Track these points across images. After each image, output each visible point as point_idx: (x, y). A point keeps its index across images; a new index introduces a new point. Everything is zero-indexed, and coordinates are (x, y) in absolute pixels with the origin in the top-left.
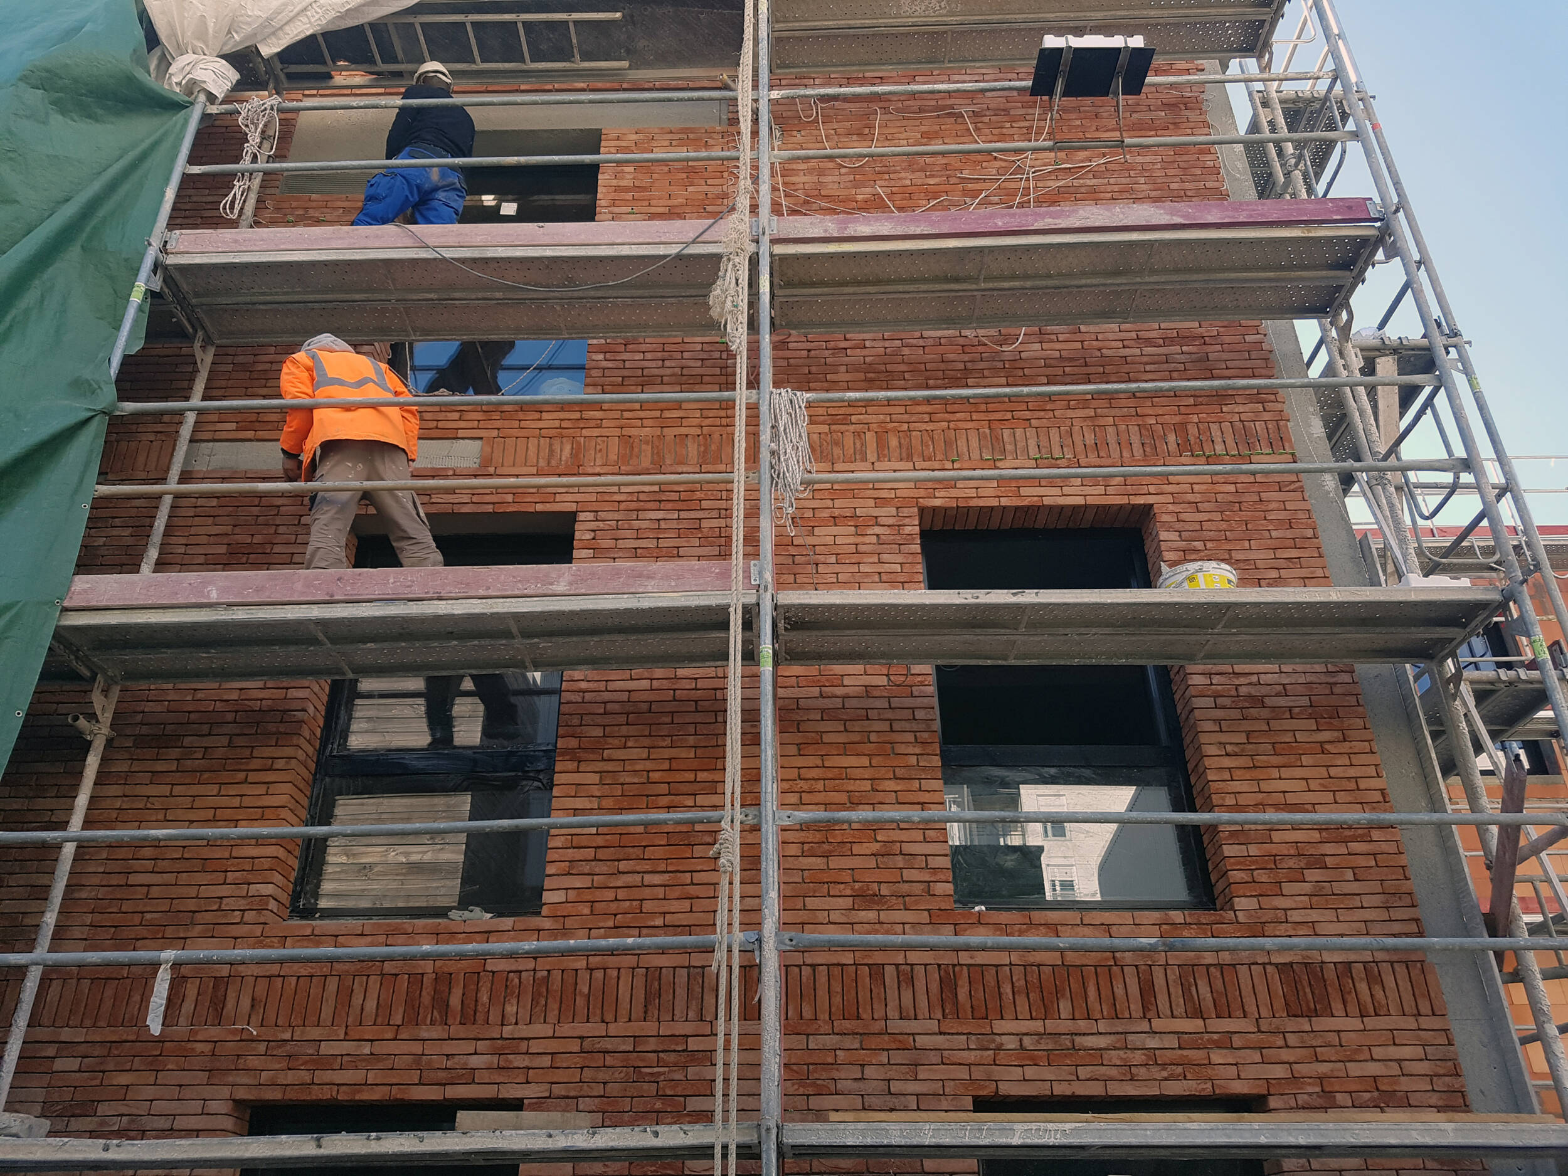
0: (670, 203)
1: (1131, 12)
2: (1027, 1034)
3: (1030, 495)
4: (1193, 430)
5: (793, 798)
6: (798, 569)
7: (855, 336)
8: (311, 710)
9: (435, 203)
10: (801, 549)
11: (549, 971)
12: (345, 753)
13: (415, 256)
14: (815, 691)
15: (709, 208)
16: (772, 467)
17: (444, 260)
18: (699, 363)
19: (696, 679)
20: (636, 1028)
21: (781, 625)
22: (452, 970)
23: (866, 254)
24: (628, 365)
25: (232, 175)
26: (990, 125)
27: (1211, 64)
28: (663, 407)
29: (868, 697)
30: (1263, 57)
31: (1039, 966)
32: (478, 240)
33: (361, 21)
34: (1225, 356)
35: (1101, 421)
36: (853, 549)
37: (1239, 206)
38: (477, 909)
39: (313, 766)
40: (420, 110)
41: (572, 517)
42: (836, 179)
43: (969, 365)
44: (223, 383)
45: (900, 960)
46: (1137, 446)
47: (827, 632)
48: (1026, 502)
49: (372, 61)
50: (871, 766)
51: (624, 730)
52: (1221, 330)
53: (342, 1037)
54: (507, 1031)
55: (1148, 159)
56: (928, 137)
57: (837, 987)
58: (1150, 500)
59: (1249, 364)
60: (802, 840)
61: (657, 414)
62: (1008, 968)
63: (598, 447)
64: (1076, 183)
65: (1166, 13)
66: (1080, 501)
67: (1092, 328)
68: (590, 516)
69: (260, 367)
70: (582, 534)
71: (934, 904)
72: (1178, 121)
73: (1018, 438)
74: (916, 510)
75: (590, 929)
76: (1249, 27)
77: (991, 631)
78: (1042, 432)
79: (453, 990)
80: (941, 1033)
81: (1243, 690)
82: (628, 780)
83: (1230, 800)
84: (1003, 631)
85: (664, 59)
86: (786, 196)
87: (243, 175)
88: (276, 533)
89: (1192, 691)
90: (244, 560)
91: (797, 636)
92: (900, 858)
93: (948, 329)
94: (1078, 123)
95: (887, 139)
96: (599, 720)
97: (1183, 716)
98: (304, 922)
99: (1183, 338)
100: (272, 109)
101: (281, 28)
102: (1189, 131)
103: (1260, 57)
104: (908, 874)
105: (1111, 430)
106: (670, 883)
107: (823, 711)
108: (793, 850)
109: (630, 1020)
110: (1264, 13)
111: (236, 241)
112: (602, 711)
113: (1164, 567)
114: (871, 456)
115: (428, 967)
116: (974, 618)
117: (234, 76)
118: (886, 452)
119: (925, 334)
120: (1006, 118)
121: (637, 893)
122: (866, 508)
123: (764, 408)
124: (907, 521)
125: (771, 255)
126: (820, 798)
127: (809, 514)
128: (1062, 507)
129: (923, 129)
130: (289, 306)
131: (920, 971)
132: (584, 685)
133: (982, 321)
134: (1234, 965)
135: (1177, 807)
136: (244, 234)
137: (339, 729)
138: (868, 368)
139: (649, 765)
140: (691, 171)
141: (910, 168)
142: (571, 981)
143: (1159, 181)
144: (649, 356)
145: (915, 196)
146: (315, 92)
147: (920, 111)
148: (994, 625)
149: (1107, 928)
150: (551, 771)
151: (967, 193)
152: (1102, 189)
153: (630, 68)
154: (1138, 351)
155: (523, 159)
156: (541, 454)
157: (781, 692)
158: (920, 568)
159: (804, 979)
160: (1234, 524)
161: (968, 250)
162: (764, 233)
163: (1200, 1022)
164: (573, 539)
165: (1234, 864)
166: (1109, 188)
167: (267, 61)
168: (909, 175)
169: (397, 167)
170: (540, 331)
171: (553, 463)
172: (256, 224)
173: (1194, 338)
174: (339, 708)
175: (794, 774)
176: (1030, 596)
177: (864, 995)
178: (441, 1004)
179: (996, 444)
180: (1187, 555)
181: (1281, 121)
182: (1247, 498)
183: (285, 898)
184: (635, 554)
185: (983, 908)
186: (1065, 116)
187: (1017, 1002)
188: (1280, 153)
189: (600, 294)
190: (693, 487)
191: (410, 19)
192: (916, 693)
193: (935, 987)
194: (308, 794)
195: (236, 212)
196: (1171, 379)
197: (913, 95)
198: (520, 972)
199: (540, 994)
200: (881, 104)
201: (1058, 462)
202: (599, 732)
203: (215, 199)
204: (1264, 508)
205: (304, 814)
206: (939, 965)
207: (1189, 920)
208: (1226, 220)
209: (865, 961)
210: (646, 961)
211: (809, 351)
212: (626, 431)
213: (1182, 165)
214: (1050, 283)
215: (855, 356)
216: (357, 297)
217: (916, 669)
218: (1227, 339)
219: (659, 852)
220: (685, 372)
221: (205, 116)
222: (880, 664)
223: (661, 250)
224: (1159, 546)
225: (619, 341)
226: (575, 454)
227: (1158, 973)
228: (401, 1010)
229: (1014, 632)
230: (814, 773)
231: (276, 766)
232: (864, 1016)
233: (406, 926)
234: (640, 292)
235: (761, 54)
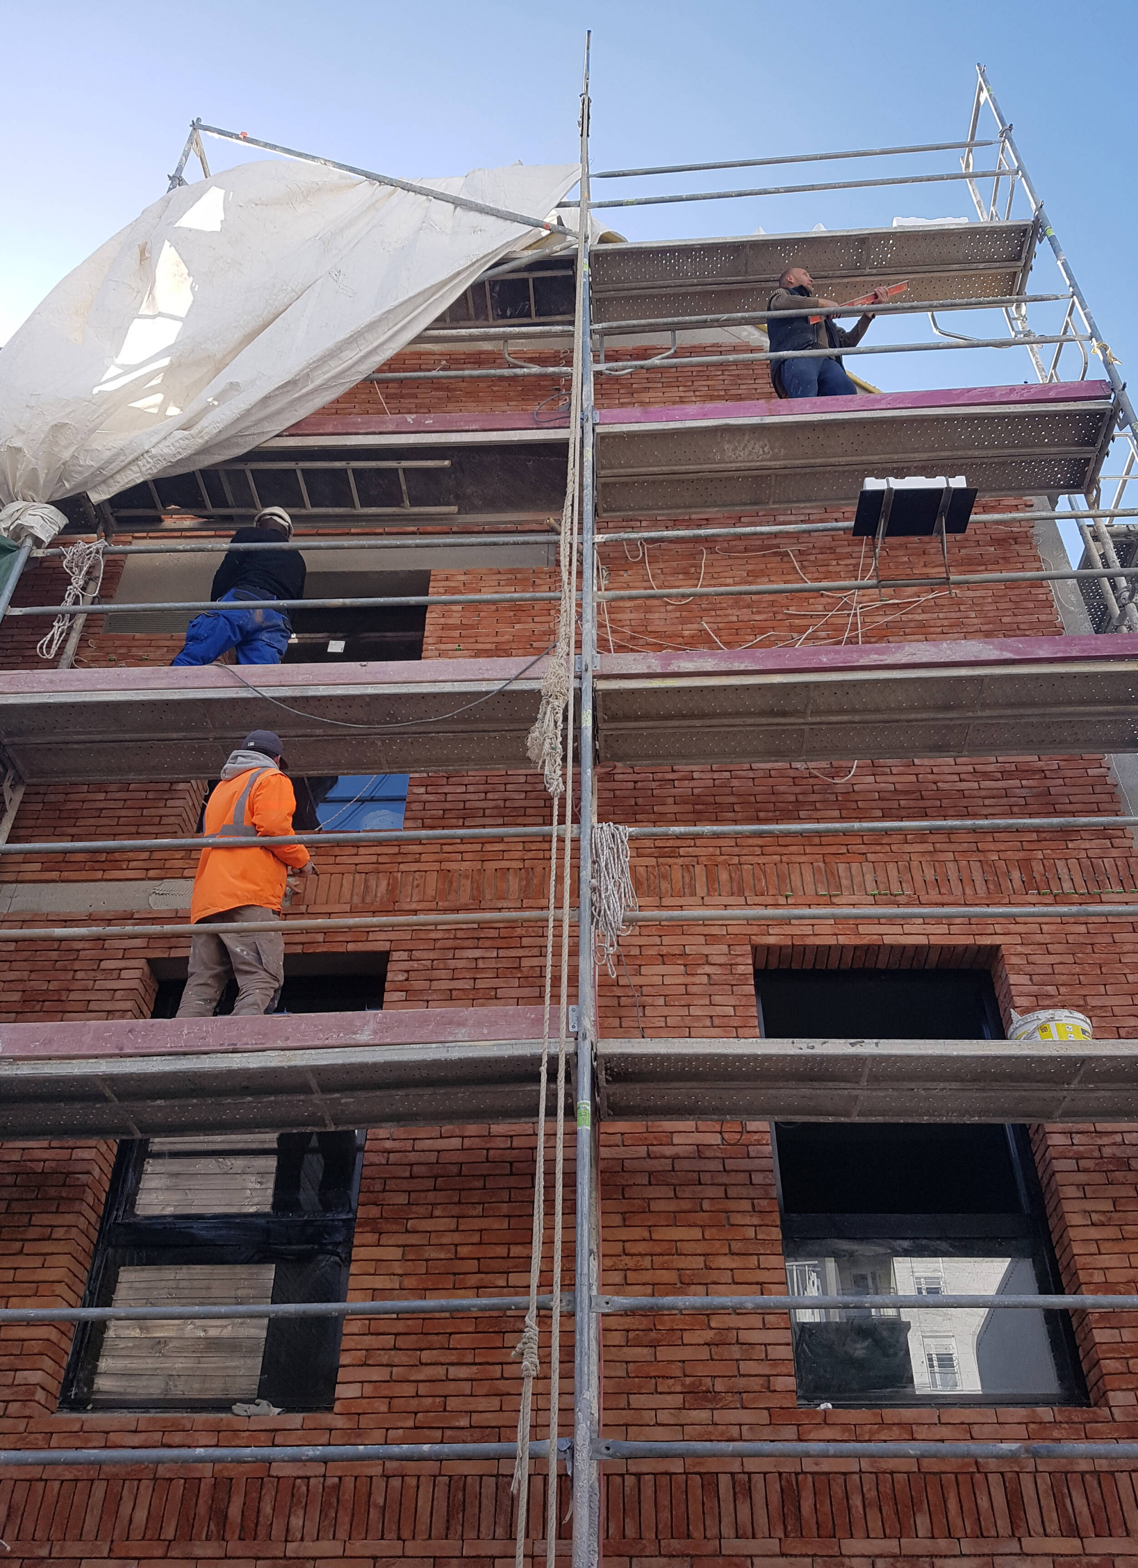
0: (496, 639)
1: (955, 453)
2: (880, 1556)
3: (869, 934)
4: (1038, 867)
5: (617, 1277)
6: (623, 1011)
7: (683, 768)
8: (96, 1172)
9: (259, 644)
10: (627, 989)
11: (340, 1478)
12: (132, 1220)
13: (235, 696)
14: (642, 1151)
15: (535, 644)
16: (593, 905)
17: (264, 699)
18: (523, 796)
19: (511, 1136)
20: (438, 1547)
21: (602, 1076)
22: (232, 1474)
23: (690, 689)
24: (449, 797)
25: (53, 617)
26: (815, 563)
27: (1039, 500)
28: (485, 841)
29: (700, 1157)
30: (1091, 493)
31: (892, 1473)
32: (299, 680)
33: (192, 469)
34: (1067, 790)
35: (942, 857)
36: (682, 990)
37: (1071, 641)
38: (264, 1403)
39: (94, 1235)
40: (248, 553)
41: (384, 957)
42: (662, 616)
43: (801, 798)
44: (32, 823)
45: (736, 1468)
46: (979, 882)
47: (651, 1085)
48: (865, 941)
49: (201, 505)
50: (704, 1239)
51: (431, 1197)
52: (1061, 763)
53: (105, 1554)
54: (292, 1549)
55: (978, 594)
56: (754, 576)
57: (664, 1500)
58: (997, 940)
59: (1093, 798)
60: (626, 1327)
61: (478, 847)
62: (857, 1477)
63: (416, 883)
64: (904, 618)
65: (991, 453)
66: (922, 940)
67: (926, 762)
68: (404, 955)
69: (70, 806)
70: (394, 975)
71: (775, 1402)
72: (1007, 555)
73: (854, 873)
74: (749, 948)
75: (387, 1429)
76: (1074, 465)
77: (830, 1084)
78: (880, 867)
79: (234, 1499)
80: (783, 1555)
81: (1107, 1151)
82: (434, 1255)
83: (1098, 1277)
84: (843, 1085)
85: (492, 504)
86: (612, 632)
87: (63, 616)
88: (74, 979)
89: (1052, 1152)
90: (38, 1008)
91: (618, 1089)
92: (736, 1348)
93: (777, 761)
94: (906, 559)
95: (713, 578)
96: (405, 1185)
97: (1045, 1181)
98: (74, 1415)
99: (1021, 772)
100: (98, 552)
101: (112, 477)
102: (1020, 566)
103: (1087, 494)
104: (745, 1367)
105: (951, 866)
106: (478, 1376)
107: (650, 1174)
108: (617, 1338)
109: (430, 1538)
110: (1088, 452)
111: (51, 682)
112: (407, 1174)
113: (1015, 1015)
114: (701, 890)
115: (207, 1470)
116: (812, 1069)
117: (62, 520)
118: (716, 886)
119: (754, 766)
120: (832, 556)
121: (441, 1389)
122: (695, 946)
123: (585, 844)
124: (739, 960)
125: (594, 690)
126: (647, 1276)
127: (635, 951)
128: (904, 947)
129: (750, 567)
130: (105, 745)
131: (758, 1480)
132: (388, 1144)
133: (813, 753)
134: (1112, 1473)
135: (1044, 1290)
136: (63, 673)
137: (125, 1193)
138: (695, 800)
139: (457, 1238)
140: (518, 609)
141: (736, 605)
142: (365, 1489)
143: (991, 614)
144: (471, 788)
145: (741, 632)
146: (144, 534)
147: (746, 550)
148: (834, 1078)
149: (968, 1430)
150: (349, 1244)
151: (792, 628)
152: (932, 623)
153: (459, 513)
154: (975, 785)
155: (348, 601)
156: (356, 890)
157: (604, 1152)
158: (754, 1011)
159: (627, 1489)
160: (1087, 967)
161: (795, 685)
162: (586, 670)
163: (1077, 1541)
164: (385, 981)
165: (1105, 1352)
166: (939, 622)
167: (99, 506)
168: (735, 612)
169: (221, 609)
170: (358, 766)
171: (368, 900)
172: (77, 663)
173: (1034, 771)
174: (127, 1169)
175: (617, 1248)
176: (869, 1047)
177: (695, 1509)
178: (219, 1515)
179: (831, 879)
180: (1040, 1002)
181: (1113, 554)
182: (1099, 939)
183: (54, 1386)
184: (450, 997)
185: (830, 1406)
186: (891, 553)
187: (868, 1517)
188: (1114, 587)
189: (422, 729)
190: (512, 924)
191: (240, 466)
192: (752, 1154)
193: (775, 1499)
194: (88, 1267)
195: (53, 651)
196: (1012, 814)
197: (740, 537)
198: (308, 1478)
199: (330, 1505)
200: (707, 545)
201: (898, 898)
202: (402, 1199)
203: (33, 638)
204: (1118, 951)
205: (82, 1290)
206: (780, 1474)
207: (1058, 1418)
208: (1059, 655)
209: (696, 1470)
210: (451, 1468)
211: (635, 782)
212: (446, 866)
213: (1013, 598)
214: (879, 717)
215: (683, 788)
216: (175, 735)
217: (752, 1126)
218: (1069, 773)
219: (464, 1341)
220: (508, 804)
221: (30, 560)
222: (712, 1120)
223: (484, 687)
224: (1009, 991)
225: (441, 774)
226: (392, 890)
227: (1027, 1482)
228: (174, 1523)
229: (856, 1086)
230: (642, 1247)
231: (54, 1236)
232: (695, 1534)
233: (185, 1422)
234: (462, 727)
235: (585, 499)
